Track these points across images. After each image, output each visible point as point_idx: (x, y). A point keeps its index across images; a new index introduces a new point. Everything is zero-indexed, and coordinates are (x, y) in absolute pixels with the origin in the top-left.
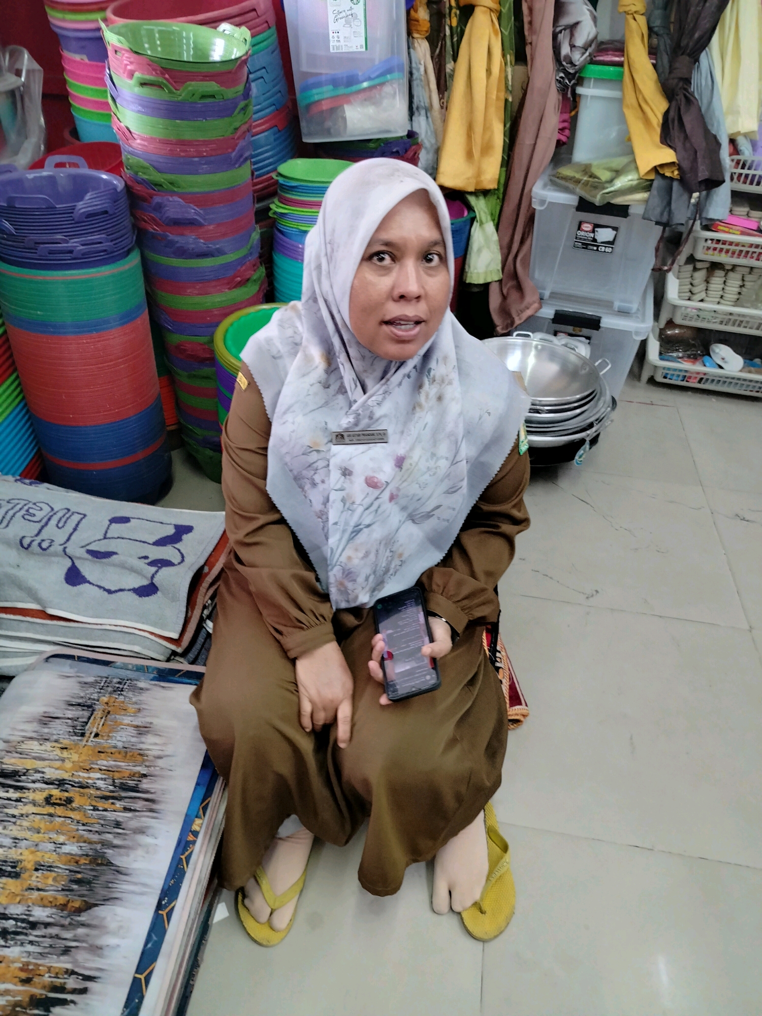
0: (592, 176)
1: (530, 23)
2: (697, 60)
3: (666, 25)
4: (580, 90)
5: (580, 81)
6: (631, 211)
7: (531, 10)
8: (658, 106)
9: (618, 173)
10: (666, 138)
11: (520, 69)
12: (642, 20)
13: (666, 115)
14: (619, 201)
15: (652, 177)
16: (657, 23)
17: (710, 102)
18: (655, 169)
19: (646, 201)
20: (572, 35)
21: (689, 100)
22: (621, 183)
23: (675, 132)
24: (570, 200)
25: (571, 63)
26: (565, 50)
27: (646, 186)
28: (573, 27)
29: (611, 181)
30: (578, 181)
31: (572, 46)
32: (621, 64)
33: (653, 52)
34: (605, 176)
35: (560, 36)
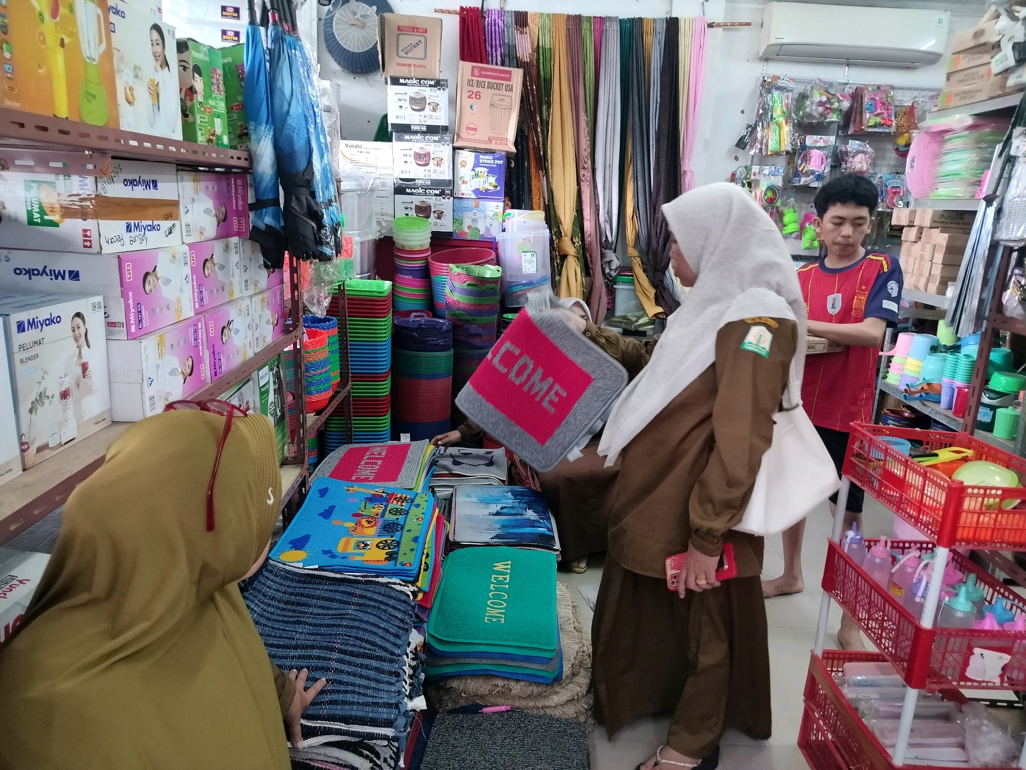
0: (628, 319)
1: (591, 261)
2: (665, 274)
3: (649, 260)
4: (615, 286)
5: (615, 283)
6: (648, 333)
7: (591, 256)
8: (652, 292)
9: (639, 318)
10: (658, 303)
11: (588, 278)
12: (638, 259)
13: (656, 294)
14: (641, 329)
15: (654, 318)
16: (645, 260)
17: (673, 290)
18: (655, 315)
19: (654, 329)
20: (610, 265)
21: (665, 288)
22: (641, 322)
23: (661, 300)
24: (620, 330)
25: (611, 276)
26: (607, 271)
27: (651, 322)
28: (610, 262)
29: (637, 321)
30: (622, 322)
31: (610, 269)
32: (632, 276)
33: (645, 271)
34: (634, 319)
35: (604, 266)
